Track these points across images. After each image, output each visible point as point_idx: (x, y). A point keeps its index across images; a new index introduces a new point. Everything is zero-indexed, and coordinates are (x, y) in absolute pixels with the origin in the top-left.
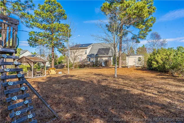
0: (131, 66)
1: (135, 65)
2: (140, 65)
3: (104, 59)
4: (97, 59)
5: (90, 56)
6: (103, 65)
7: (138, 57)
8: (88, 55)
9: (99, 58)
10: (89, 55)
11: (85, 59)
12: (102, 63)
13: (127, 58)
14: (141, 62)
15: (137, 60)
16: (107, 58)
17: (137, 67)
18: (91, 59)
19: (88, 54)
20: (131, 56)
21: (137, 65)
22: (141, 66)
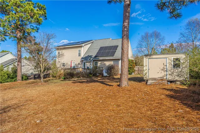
0: (155, 79)
1: (165, 78)
2: (177, 78)
3: (108, 63)
4: (96, 64)
5: (85, 59)
6: (105, 74)
7: (173, 57)
8: (82, 58)
9: (99, 62)
10: (84, 57)
11: (79, 64)
12: (102, 71)
13: (145, 60)
14: (180, 70)
15: (169, 67)
16: (112, 63)
17: (171, 82)
18: (87, 63)
19: (82, 55)
20: (154, 57)
21: (170, 78)
22: (181, 79)
